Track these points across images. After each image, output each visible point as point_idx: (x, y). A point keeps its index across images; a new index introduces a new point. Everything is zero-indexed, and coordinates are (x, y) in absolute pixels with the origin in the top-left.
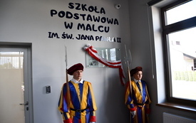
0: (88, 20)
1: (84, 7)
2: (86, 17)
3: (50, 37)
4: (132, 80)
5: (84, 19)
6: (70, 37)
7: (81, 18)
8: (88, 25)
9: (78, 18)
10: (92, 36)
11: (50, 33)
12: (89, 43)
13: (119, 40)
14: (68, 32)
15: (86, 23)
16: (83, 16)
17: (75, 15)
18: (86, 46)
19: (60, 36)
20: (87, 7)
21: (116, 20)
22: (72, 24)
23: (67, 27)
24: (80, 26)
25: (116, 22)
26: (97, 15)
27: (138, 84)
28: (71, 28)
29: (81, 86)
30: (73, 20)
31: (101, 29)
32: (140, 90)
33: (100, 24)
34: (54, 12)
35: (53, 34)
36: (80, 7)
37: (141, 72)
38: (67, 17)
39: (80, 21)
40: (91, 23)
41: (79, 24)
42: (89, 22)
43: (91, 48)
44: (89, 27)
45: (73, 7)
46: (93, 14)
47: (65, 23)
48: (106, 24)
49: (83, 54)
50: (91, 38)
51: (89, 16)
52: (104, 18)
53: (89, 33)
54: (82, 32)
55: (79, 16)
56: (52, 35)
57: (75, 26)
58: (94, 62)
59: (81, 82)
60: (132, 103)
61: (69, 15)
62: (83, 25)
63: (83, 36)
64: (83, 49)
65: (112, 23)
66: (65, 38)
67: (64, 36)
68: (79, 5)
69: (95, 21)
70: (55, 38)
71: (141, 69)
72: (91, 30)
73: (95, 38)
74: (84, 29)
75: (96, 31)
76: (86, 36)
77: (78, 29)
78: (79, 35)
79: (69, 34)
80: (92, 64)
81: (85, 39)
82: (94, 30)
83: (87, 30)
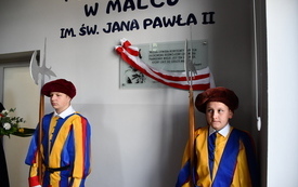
3: (62, 37)
6: (93, 31)
10: (135, 22)
11: (62, 30)
13: (209, 18)
14: (90, 22)
19: (77, 31)
22: (97, 5)
23: (88, 15)
24: (112, 5)
28: (94, 14)
35: (67, 30)
41: (110, 3)
44: (129, 4)
47: (86, 7)
49: (116, 60)
50: (133, 25)
53: (128, 16)
54: (115, 16)
56: (65, 33)
58: (135, 76)
62: (118, 2)
64: (118, 52)
66: (84, 33)
67: (83, 33)
70: (69, 37)
72: (133, 9)
73: (141, 25)
74: (120, 11)
75: (146, 7)
76: (123, 23)
77: (108, 12)
78: (110, 24)
79: (92, 26)
80: (129, 81)
81: (120, 29)
82: (140, 7)
83: (125, 10)
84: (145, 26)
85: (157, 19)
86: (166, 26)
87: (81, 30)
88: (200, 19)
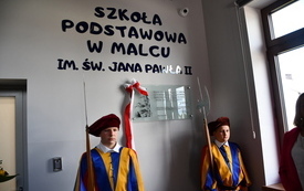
0: (130, 36)
1: (122, 15)
2: (126, 32)
3: (60, 68)
4: (213, 143)
5: (123, 35)
6: (98, 67)
7: (117, 32)
8: (131, 45)
9: (112, 33)
10: (138, 65)
11: (60, 61)
12: (133, 77)
13: (188, 71)
14: (95, 58)
15: (126, 41)
16: (122, 29)
17: (107, 27)
18: (128, 82)
19: (79, 65)
20: (128, 14)
21: (181, 35)
22: (101, 43)
23: (91, 50)
24: (116, 47)
25: (182, 38)
26: (146, 28)
27: (222, 150)
28: (99, 51)
29: (115, 157)
30: (102, 37)
31: (155, 51)
32: (227, 161)
33: (153, 42)
34: (68, 24)
35: (67, 62)
36: (116, 14)
37: (226, 128)
38: (93, 32)
39: (117, 38)
40: (137, 42)
41: (115, 44)
42: (133, 40)
43: (136, 86)
44: (132, 49)
45: (102, 15)
46: (139, 25)
47: (89, 42)
48: (164, 43)
50: (137, 68)
51: (133, 29)
52: (159, 33)
53: (132, 59)
54: (120, 57)
55: (114, 29)
56: (65, 65)
57: (107, 47)
58: (143, 111)
59: (116, 149)
60: (214, 187)
61: (96, 29)
62: (122, 45)
63: (121, 64)
65: (174, 41)
66: (88, 68)
67: (87, 66)
68: (114, 10)
69: (143, 37)
70: (69, 70)
71: (226, 121)
72: (136, 54)
73: (143, 69)
74: (124, 53)
75: (146, 55)
76: (128, 65)
77: (113, 52)
78: (115, 64)
79: (96, 62)
80: (139, 116)
81: (126, 70)
82: (141, 54)
83: (129, 53)
84: (147, 70)
85: (156, 66)
87: (85, 64)
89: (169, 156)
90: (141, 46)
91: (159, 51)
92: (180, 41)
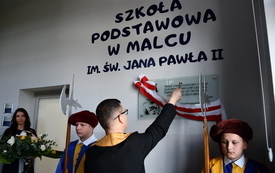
0: (145, 31)
1: (139, 13)
3: (89, 73)
5: (138, 33)
6: (115, 68)
7: (133, 32)
8: (146, 40)
9: (128, 34)
10: (151, 59)
11: (89, 67)
13: (218, 55)
14: (113, 60)
15: (141, 38)
16: (137, 27)
17: (125, 30)
19: (101, 69)
20: (144, 11)
21: (208, 11)
22: (119, 46)
23: (111, 54)
24: (131, 46)
25: (210, 15)
26: (163, 18)
28: (116, 53)
30: (120, 40)
34: (96, 37)
35: (93, 68)
36: (134, 14)
38: (113, 37)
39: (133, 37)
41: (130, 44)
42: (147, 35)
44: (146, 44)
45: (121, 19)
47: (109, 47)
48: (184, 28)
49: (135, 94)
50: (150, 63)
51: (148, 23)
52: (179, 19)
53: (145, 55)
54: (134, 55)
55: (131, 30)
57: (123, 49)
58: (152, 108)
61: (116, 34)
62: (136, 43)
63: (135, 61)
64: (137, 86)
65: (197, 22)
67: (106, 70)
68: (131, 11)
69: (158, 29)
70: (94, 73)
72: (150, 48)
73: (157, 62)
74: (138, 50)
75: (161, 47)
76: (141, 61)
77: (128, 51)
78: (129, 62)
79: (114, 64)
81: (139, 66)
82: (155, 47)
83: (143, 49)
84: (161, 63)
85: (171, 57)
86: (179, 62)
87: (105, 67)
88: (209, 55)
89: (183, 160)
90: (156, 38)
91: (177, 39)
92: (205, 21)
